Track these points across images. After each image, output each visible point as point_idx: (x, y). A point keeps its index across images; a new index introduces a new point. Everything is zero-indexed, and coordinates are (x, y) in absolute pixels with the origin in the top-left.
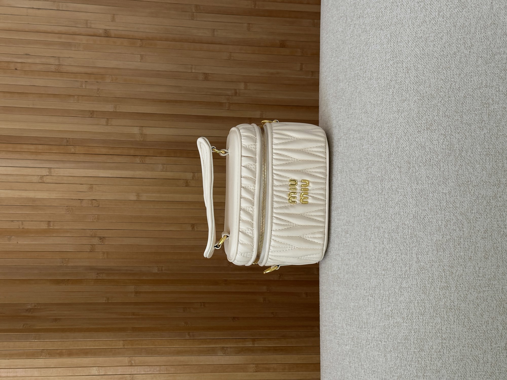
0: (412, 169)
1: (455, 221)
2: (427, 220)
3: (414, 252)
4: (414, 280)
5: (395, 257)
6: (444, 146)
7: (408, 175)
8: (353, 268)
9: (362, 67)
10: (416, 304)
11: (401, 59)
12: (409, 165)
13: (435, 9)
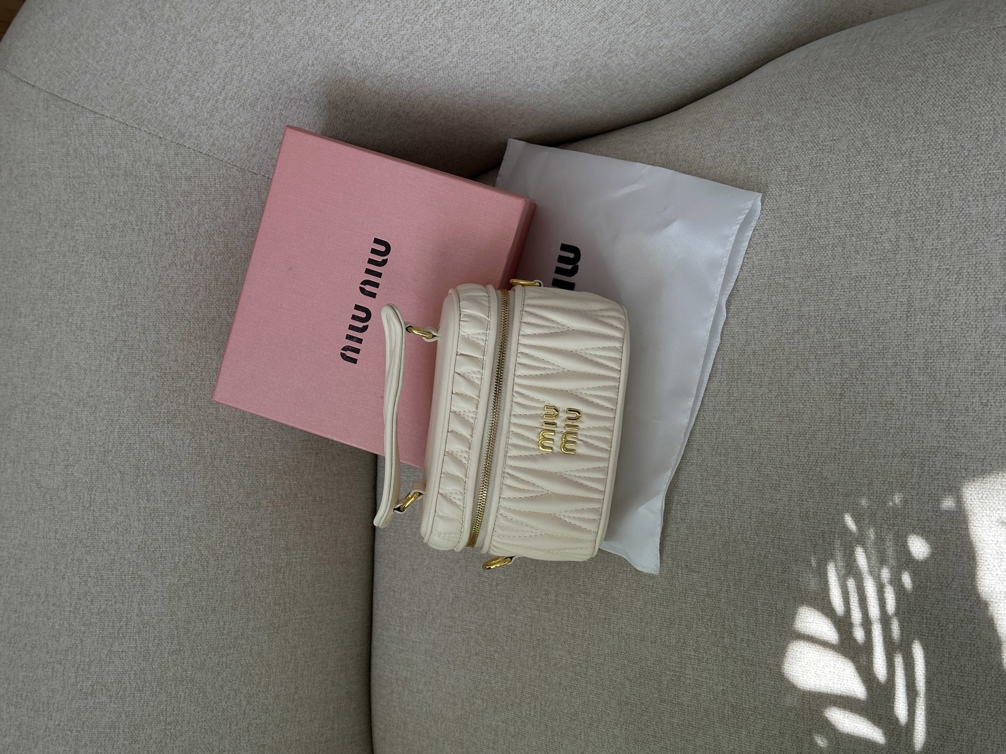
0: (141, 478)
1: (197, 557)
2: (158, 555)
3: (135, 600)
4: (131, 640)
5: (104, 606)
6: (191, 449)
7: (135, 486)
8: (28, 617)
9: (66, 306)
10: (132, 676)
11: (134, 311)
12: (137, 472)
13: (190, 249)
